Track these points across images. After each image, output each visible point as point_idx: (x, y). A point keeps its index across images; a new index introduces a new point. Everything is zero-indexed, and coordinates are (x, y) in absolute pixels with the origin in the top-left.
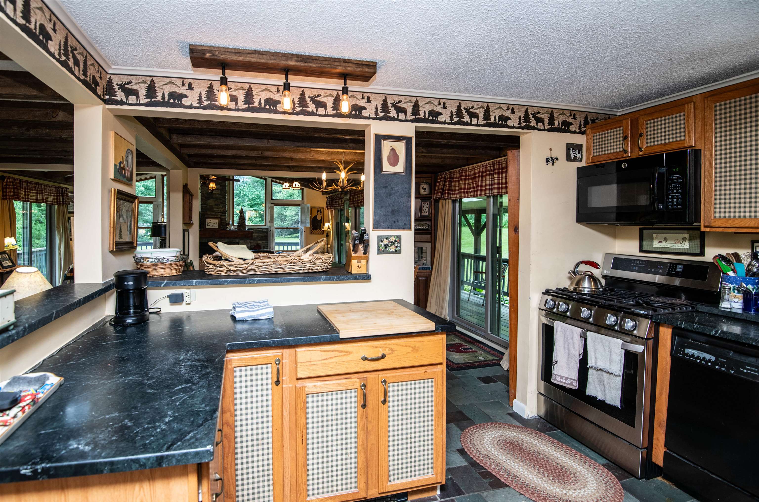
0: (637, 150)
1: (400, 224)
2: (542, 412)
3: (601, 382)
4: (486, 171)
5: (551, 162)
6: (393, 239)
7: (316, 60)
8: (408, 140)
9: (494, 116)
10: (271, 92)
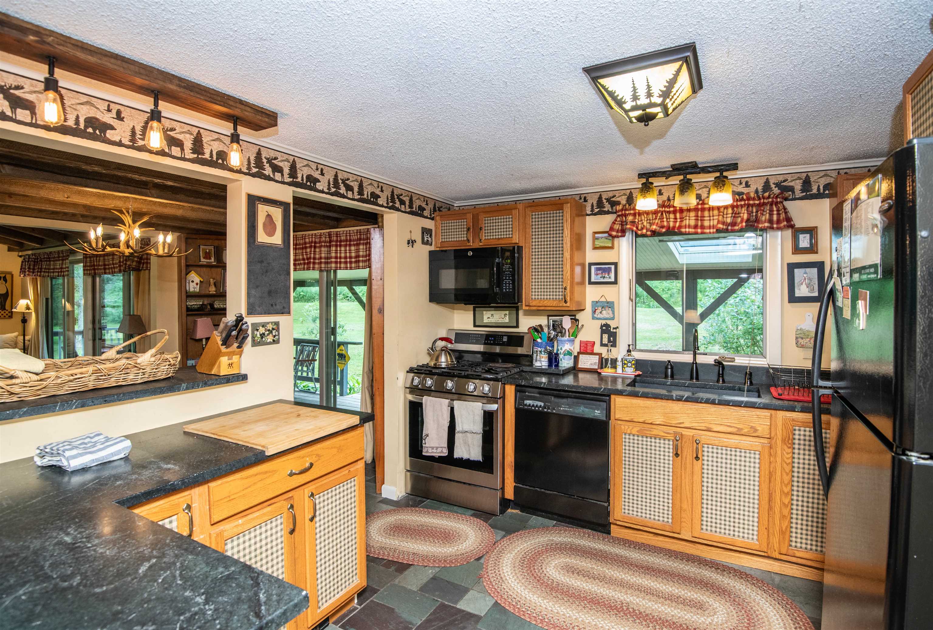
0: (477, 240)
1: (278, 307)
2: (409, 491)
3: (466, 443)
4: (320, 242)
5: (411, 244)
6: (270, 327)
7: (205, 91)
8: (284, 205)
9: (368, 190)
10: (97, 108)
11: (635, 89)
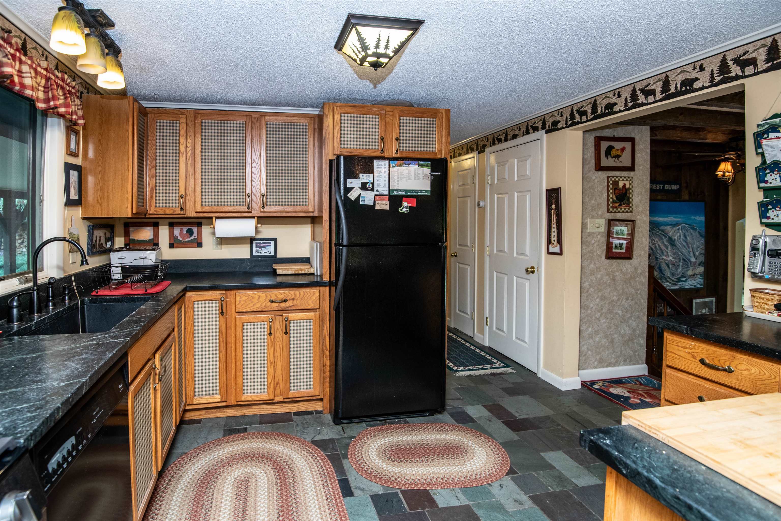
11: (379, 40)
